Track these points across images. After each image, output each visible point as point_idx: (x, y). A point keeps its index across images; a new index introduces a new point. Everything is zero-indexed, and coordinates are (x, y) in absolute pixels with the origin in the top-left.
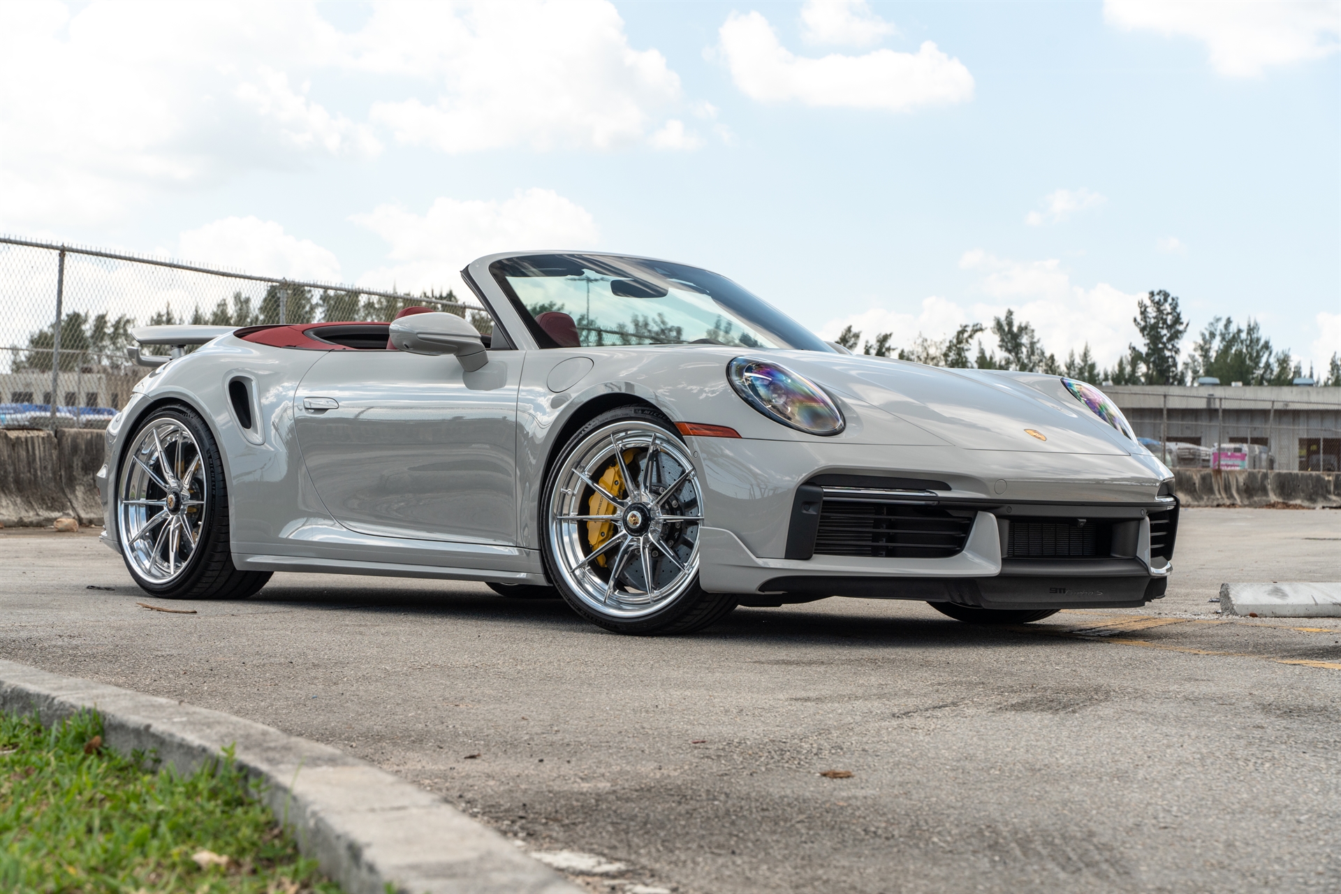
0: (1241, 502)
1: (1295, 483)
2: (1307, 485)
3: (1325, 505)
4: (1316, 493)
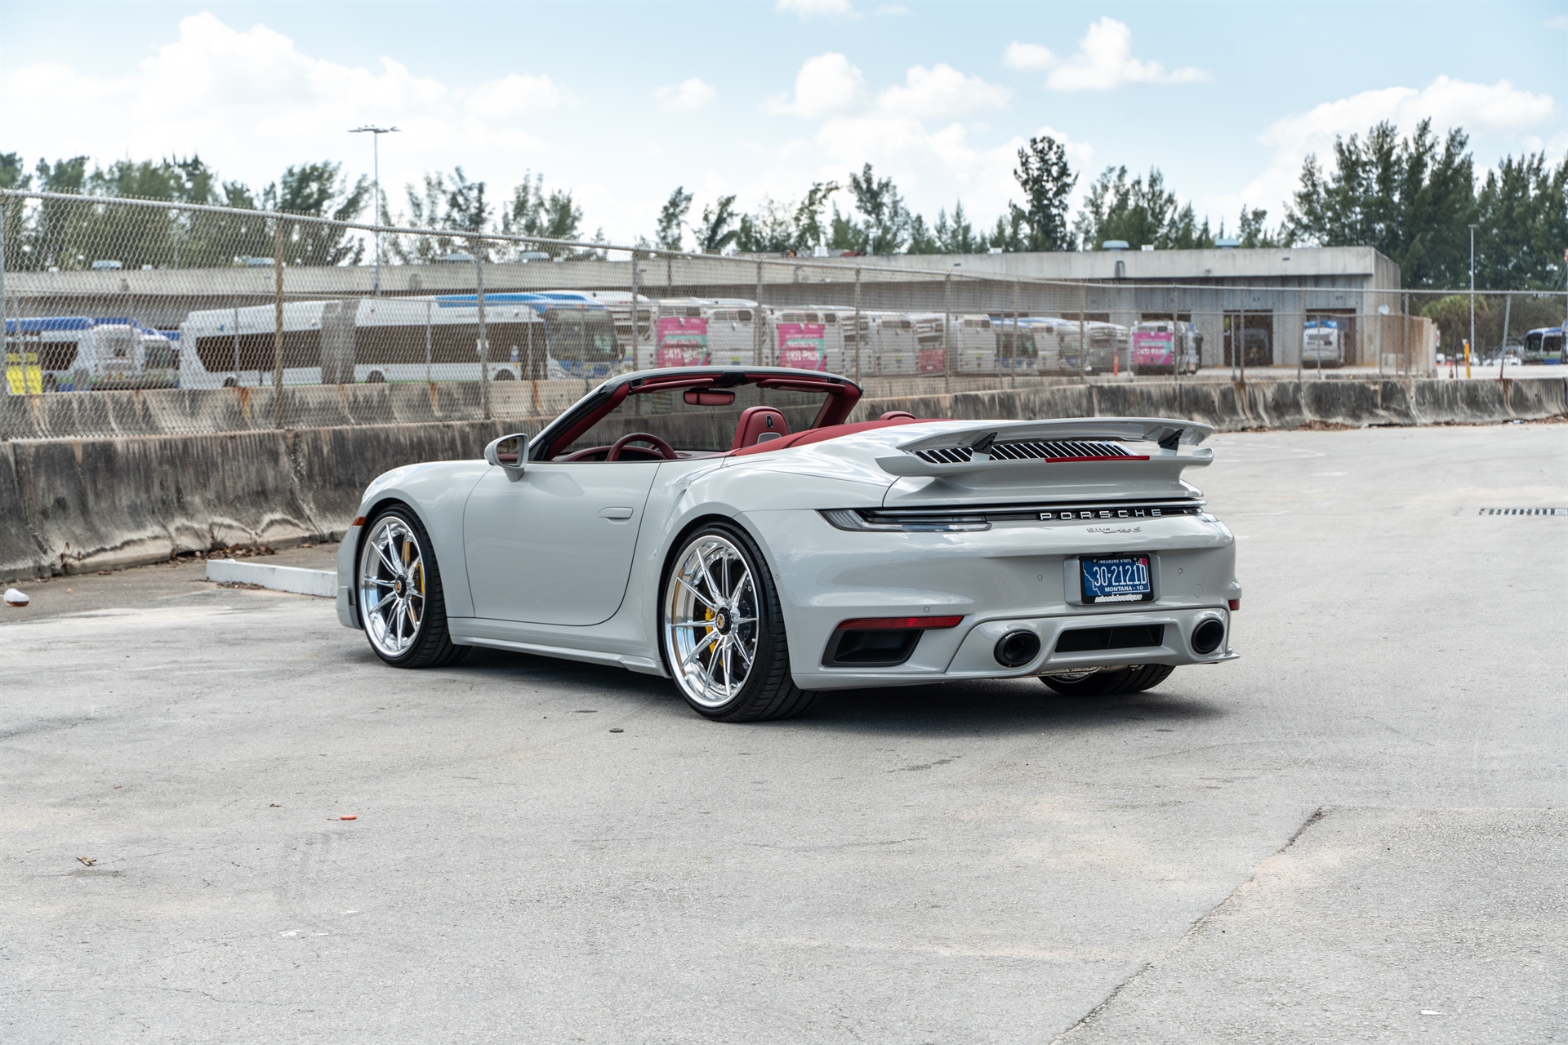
0: (1271, 423)
1: (1334, 395)
2: (1349, 397)
3: (1372, 423)
4: (1360, 407)
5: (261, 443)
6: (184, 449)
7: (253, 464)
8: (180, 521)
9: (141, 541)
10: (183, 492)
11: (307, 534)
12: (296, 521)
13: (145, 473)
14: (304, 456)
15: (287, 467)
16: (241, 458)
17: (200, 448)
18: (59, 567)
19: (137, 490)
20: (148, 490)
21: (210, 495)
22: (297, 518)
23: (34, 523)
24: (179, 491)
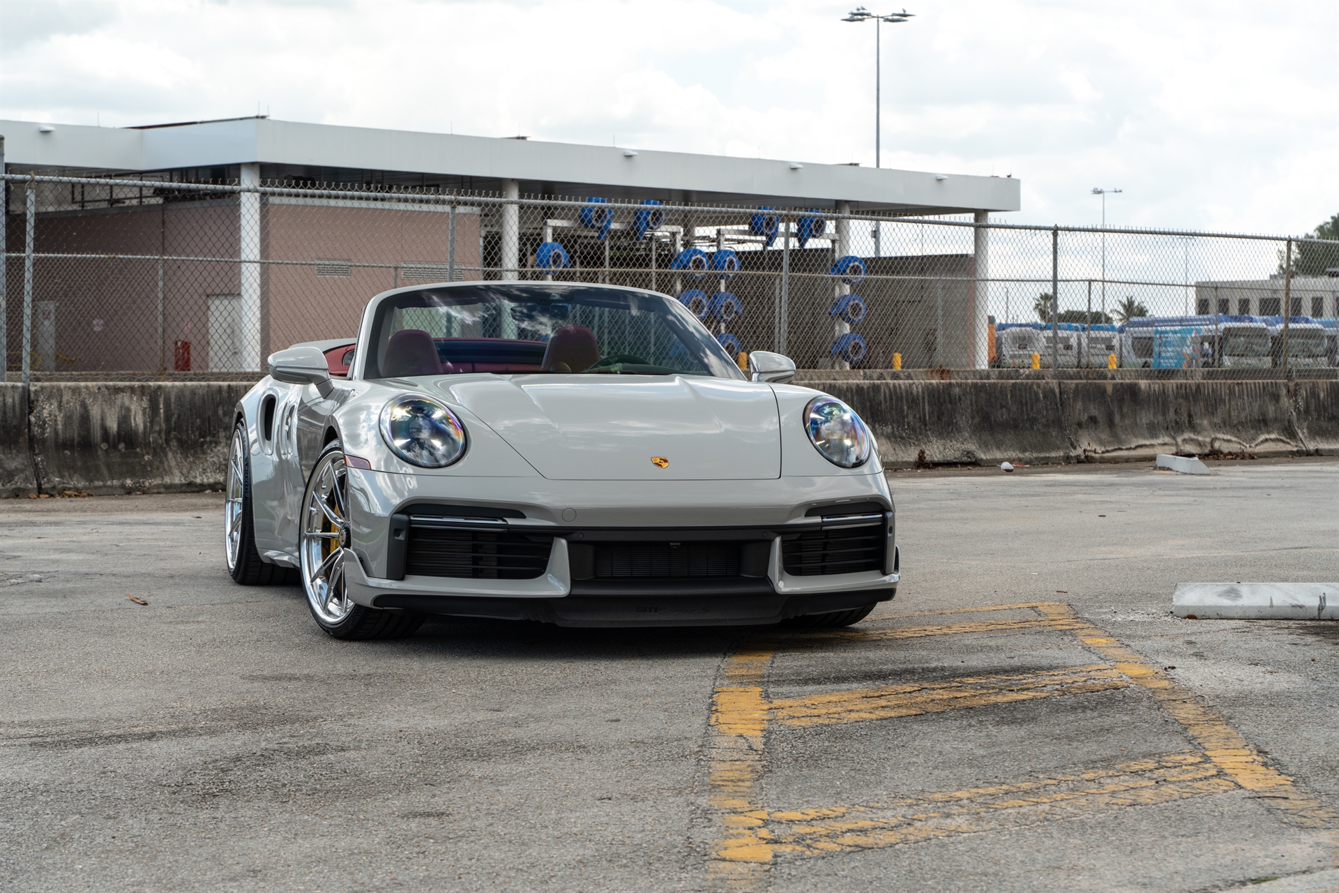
5: (1264, 388)
6: (1196, 390)
7: (1256, 401)
8: (1187, 435)
9: (1152, 446)
10: (1194, 417)
11: (1295, 449)
12: (1289, 441)
13: (1163, 404)
14: (1303, 398)
15: (1287, 404)
16: (1245, 397)
17: (1210, 390)
18: (1083, 457)
19: (1155, 414)
20: (1164, 414)
21: (1217, 420)
22: (1290, 438)
23: (1071, 430)
24: (1190, 416)
